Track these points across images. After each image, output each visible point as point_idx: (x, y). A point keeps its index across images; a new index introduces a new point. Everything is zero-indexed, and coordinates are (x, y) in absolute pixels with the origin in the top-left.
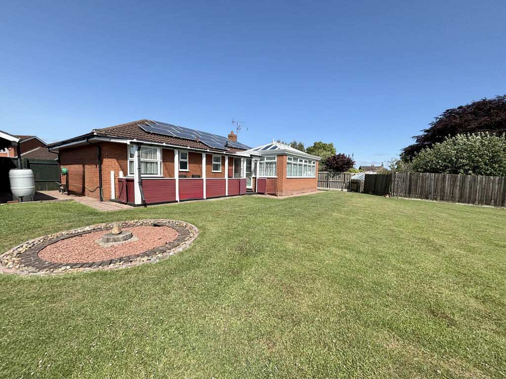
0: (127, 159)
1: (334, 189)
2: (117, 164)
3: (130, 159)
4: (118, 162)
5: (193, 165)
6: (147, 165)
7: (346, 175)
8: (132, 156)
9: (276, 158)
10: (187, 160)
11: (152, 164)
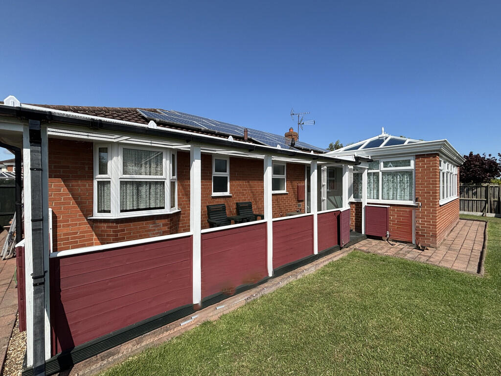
0: (91, 178)
1: (466, 213)
2: (64, 190)
3: (99, 177)
4: (67, 186)
5: (237, 183)
6: (140, 188)
7: (489, 189)
8: (103, 170)
9: (412, 162)
10: (227, 174)
11: (153, 187)
